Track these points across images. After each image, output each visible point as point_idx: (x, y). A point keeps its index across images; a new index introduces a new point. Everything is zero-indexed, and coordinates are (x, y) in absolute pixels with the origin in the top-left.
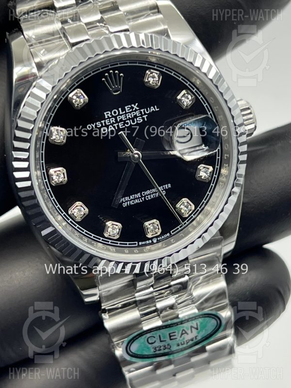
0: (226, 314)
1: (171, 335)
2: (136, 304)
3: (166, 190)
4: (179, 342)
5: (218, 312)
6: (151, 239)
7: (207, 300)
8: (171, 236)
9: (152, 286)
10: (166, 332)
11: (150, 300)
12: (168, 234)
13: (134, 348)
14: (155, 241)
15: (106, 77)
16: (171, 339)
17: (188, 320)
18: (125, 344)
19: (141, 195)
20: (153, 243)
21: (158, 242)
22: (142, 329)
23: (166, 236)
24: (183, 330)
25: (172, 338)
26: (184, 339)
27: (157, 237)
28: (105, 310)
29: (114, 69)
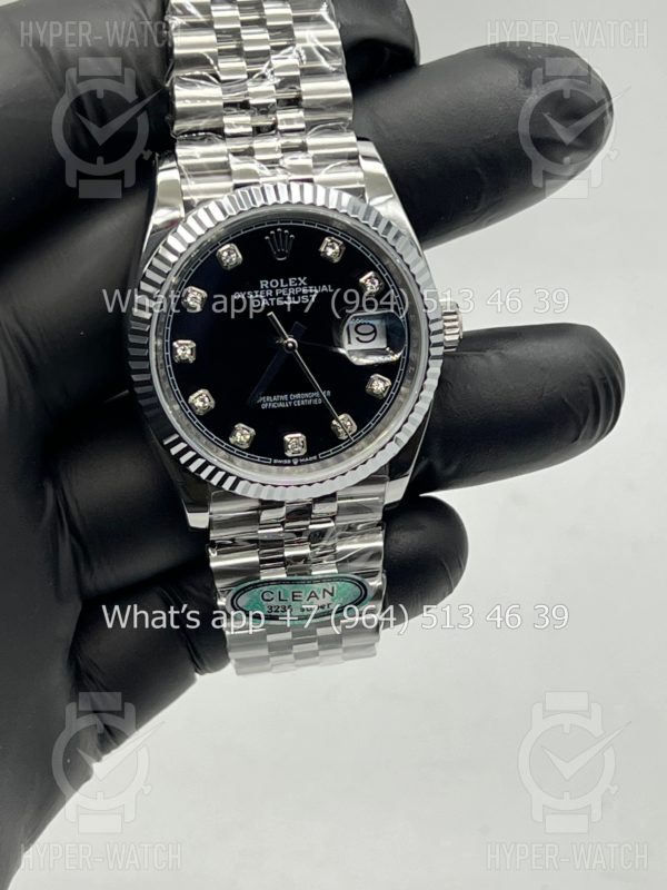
0: (376, 583)
2: (257, 544)
5: (367, 580)
6: (291, 458)
7: (351, 559)
8: (318, 460)
9: (283, 524)
10: (289, 588)
11: (277, 543)
12: (315, 458)
13: (243, 601)
14: (295, 463)
15: (270, 236)
17: (321, 581)
18: (231, 595)
19: (289, 397)
20: (292, 464)
21: (299, 464)
22: (259, 578)
23: (311, 459)
27: (298, 457)
28: (213, 544)
29: (283, 228)
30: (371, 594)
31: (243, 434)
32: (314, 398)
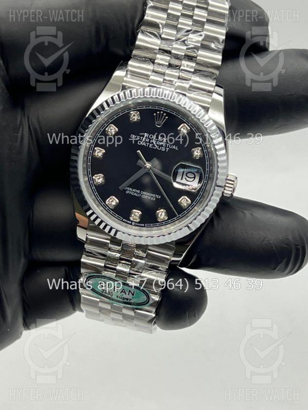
2: (105, 258)
3: (156, 198)
4: (119, 296)
6: (132, 221)
12: (143, 225)
14: (133, 224)
15: (157, 114)
19: (140, 192)
20: (131, 224)
21: (135, 225)
22: (101, 274)
23: (141, 225)
24: (124, 290)
27: (136, 222)
28: (85, 250)
29: (164, 112)
31: (113, 201)
32: (152, 197)
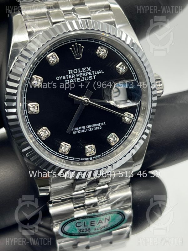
0: (129, 212)
1: (92, 222)
2: (72, 200)
3: (102, 126)
4: (96, 228)
5: (124, 211)
6: (89, 157)
7: (118, 202)
8: (102, 157)
9: (84, 189)
11: (81, 198)
12: (100, 156)
13: (67, 228)
14: (91, 159)
15: (72, 47)
16: (91, 226)
17: (104, 214)
19: (86, 127)
20: (89, 160)
21: (93, 159)
22: (73, 217)
23: (98, 156)
24: (100, 220)
25: (92, 224)
26: (99, 226)
27: (92, 156)
28: (51, 202)
29: (78, 43)
30: (126, 218)
31: (65, 148)
32: (98, 126)
